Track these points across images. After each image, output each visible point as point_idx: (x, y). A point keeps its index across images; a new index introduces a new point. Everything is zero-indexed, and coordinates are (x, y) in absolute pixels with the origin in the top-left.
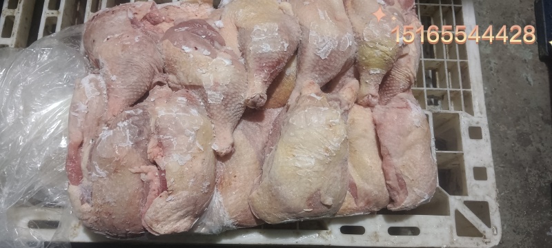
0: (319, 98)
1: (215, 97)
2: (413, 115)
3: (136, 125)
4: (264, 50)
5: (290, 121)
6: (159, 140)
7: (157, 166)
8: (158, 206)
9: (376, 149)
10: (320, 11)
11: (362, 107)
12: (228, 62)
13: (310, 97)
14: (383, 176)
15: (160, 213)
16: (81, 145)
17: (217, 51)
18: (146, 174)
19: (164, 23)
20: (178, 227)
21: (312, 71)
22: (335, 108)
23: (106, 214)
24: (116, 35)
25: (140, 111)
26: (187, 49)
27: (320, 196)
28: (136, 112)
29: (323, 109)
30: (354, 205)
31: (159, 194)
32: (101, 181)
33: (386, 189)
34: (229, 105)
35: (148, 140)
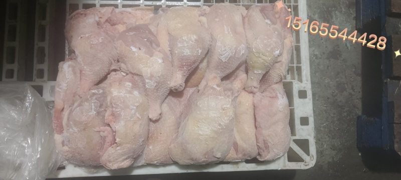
0: (218, 89)
1: (150, 84)
2: (279, 103)
3: (98, 100)
4: (185, 54)
5: (198, 103)
6: (112, 111)
7: (111, 127)
8: (110, 153)
9: (253, 121)
10: (225, 27)
11: (247, 93)
12: (160, 61)
13: (212, 88)
14: (255, 139)
15: (112, 157)
16: (63, 110)
17: (154, 51)
18: (104, 132)
19: (120, 25)
20: (122, 165)
21: (216, 69)
22: (228, 96)
23: (78, 153)
24: (87, 35)
25: (101, 91)
26: (134, 49)
27: (213, 152)
28: (98, 91)
29: (220, 97)
30: (235, 156)
31: (111, 145)
32: (75, 134)
33: (256, 147)
34: (159, 89)
35: (106, 111)
